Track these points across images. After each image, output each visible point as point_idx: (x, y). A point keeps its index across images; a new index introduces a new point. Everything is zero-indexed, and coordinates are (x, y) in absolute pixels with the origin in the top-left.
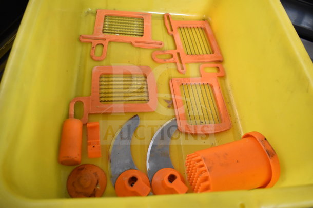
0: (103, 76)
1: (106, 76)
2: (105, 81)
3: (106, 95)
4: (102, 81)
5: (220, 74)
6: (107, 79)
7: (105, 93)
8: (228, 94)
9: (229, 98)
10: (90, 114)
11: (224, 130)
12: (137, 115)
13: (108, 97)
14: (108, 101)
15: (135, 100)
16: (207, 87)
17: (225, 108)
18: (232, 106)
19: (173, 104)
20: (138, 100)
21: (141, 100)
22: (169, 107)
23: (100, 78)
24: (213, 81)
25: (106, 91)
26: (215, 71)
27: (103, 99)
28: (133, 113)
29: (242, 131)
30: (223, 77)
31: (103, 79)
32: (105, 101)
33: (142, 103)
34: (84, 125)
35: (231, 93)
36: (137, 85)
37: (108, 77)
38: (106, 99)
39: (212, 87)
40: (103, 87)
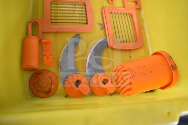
0: (53, 3)
1: (55, 3)
2: (55, 7)
3: (56, 18)
4: (52, 7)
5: (138, 7)
6: (56, 6)
7: (55, 16)
8: (142, 22)
9: (143, 25)
10: (44, 32)
11: (139, 47)
12: (78, 34)
13: (57, 19)
14: (57, 23)
15: (77, 23)
16: (128, 15)
17: (140, 31)
18: (144, 31)
19: (104, 27)
20: (79, 23)
21: (82, 23)
22: (102, 29)
23: (50, 4)
24: (133, 12)
25: (56, 15)
26: (134, 4)
27: (53, 21)
28: (76, 32)
29: (150, 48)
30: (139, 9)
31: (53, 5)
32: (55, 22)
33: (82, 25)
34: (40, 41)
35: (145, 21)
36: (79, 11)
37: (57, 4)
38: (56, 21)
39: (132, 16)
40: (53, 11)
